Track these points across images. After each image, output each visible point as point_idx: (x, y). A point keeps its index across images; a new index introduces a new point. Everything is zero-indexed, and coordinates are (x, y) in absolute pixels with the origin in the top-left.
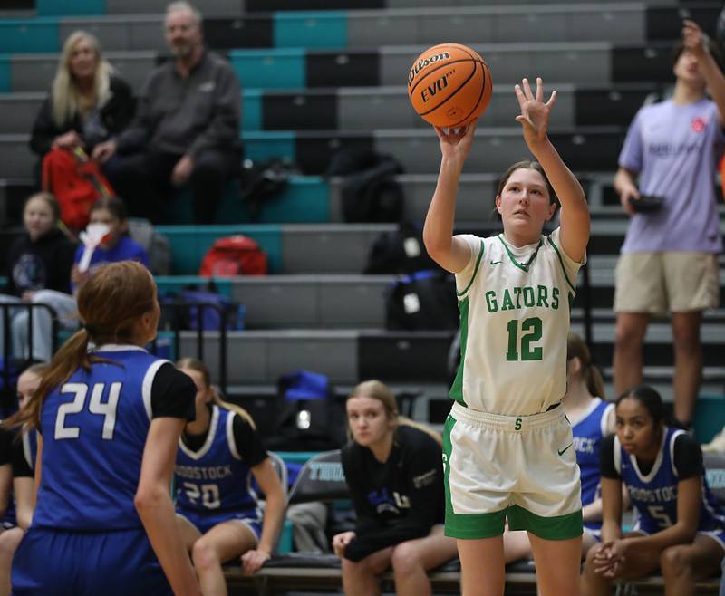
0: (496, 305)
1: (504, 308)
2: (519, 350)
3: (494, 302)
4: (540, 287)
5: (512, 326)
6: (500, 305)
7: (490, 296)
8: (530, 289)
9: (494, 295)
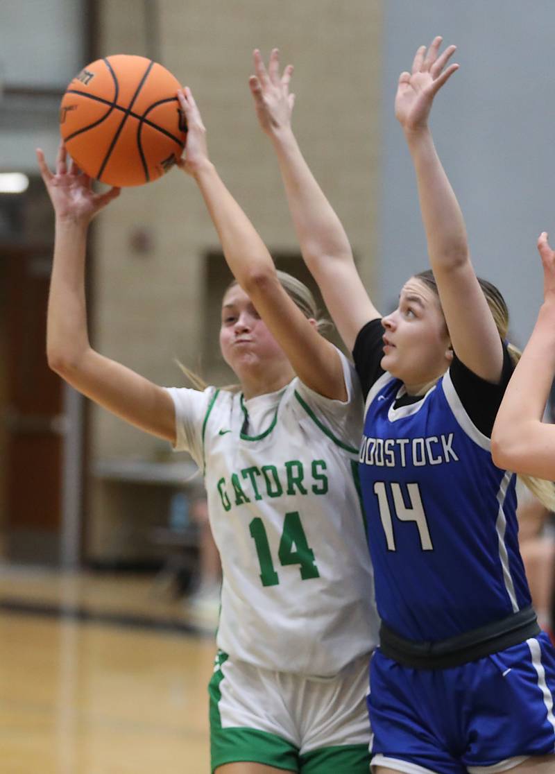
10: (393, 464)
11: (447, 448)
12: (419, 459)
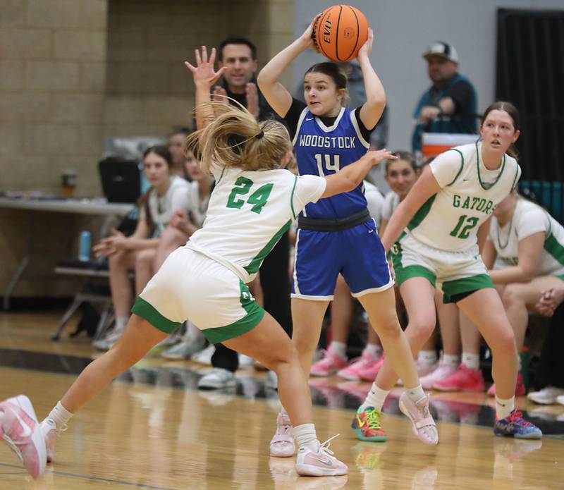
0: (459, 204)
1: (463, 207)
2: (459, 232)
3: (458, 202)
4: (491, 202)
5: (462, 218)
6: (462, 204)
7: (457, 198)
8: (485, 200)
9: (459, 197)
10: (328, 147)
11: (352, 142)
12: (341, 145)
